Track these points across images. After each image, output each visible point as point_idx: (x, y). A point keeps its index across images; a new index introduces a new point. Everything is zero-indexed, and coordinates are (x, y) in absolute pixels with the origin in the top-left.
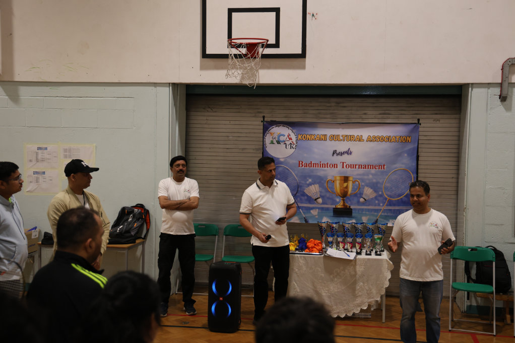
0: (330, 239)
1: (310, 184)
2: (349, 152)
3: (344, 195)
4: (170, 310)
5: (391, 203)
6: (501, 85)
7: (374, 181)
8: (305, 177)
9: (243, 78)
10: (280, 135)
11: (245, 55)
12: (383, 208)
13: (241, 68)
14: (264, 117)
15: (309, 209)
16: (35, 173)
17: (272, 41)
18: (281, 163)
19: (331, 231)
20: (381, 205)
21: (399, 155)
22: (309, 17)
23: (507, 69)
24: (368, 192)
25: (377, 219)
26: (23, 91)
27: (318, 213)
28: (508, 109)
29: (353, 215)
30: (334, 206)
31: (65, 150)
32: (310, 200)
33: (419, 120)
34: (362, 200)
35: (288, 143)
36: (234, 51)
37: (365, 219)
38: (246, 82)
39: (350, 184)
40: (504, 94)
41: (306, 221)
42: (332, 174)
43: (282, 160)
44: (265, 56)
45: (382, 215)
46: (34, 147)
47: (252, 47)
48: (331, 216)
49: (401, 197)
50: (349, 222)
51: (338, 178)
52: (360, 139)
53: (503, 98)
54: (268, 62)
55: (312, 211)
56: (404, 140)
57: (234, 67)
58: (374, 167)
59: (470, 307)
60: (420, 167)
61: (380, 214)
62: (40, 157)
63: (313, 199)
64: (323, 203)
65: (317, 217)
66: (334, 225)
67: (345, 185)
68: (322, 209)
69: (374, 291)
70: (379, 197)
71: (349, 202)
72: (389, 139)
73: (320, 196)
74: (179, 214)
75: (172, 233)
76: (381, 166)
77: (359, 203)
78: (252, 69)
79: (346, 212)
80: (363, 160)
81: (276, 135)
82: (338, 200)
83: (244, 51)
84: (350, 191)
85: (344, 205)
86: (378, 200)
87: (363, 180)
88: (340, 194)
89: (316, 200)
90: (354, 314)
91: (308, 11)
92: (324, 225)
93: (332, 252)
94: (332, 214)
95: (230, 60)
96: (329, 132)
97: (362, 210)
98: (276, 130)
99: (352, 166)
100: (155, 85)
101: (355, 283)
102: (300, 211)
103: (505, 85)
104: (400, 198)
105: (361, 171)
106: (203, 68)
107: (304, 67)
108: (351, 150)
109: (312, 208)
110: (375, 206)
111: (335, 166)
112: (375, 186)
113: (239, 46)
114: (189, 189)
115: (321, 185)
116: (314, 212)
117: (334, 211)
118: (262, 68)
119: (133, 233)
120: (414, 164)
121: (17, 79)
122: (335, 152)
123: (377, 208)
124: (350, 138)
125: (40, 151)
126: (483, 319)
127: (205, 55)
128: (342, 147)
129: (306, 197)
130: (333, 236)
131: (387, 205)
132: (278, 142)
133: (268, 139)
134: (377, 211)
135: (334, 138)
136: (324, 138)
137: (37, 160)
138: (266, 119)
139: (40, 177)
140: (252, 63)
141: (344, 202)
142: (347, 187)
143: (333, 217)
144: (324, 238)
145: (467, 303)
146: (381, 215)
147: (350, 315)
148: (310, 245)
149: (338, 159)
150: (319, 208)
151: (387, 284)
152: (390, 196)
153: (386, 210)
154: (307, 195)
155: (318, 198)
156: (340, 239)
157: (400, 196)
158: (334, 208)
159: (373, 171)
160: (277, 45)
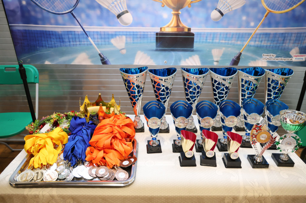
5: (270, 21)
12: (253, 32)
20: (252, 24)
25: (241, 54)
27: (126, 43)
29: (196, 45)
30: (158, 31)
32: (107, 17)
34: (215, 14)
45: (251, 46)
48: (152, 50)
49: (295, 6)
55: (113, 41)
61: (246, 43)
63: (114, 15)
64: (136, 24)
65: (124, 52)
68: (134, 35)
71: (189, 21)
73: (129, 6)
77: (208, 21)
79: (181, 41)
82: (165, 16)
85: (178, 26)
86: (248, 15)
88: (172, 5)
89: (119, 16)
97: (214, 35)
102: (88, 41)
104: (291, 9)
109: (114, 35)
110: (240, 26)
117: (157, 38)
123: (243, 30)
129: (98, 12)
131: (263, 25)
134: (243, 37)
141: (178, 20)
143: (156, 50)
146: (249, 46)
150: (127, 34)
152: (273, 6)
153: (260, 34)
154: (100, 7)
155: (123, 13)
157: (292, 4)
158: (157, 34)
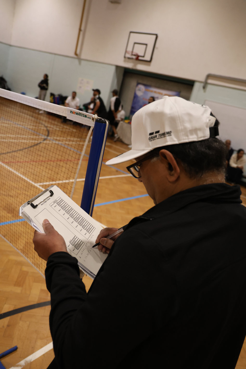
6: (204, 83)
14: (138, 81)
17: (143, 55)
23: (208, 77)
26: (82, 62)
35: (142, 91)
36: (132, 57)
40: (204, 86)
43: (139, 96)
44: (140, 60)
46: (81, 79)
52: (162, 94)
53: (204, 88)
81: (139, 88)
83: (135, 57)
91: (156, 46)
96: (154, 90)
98: (140, 86)
100: (111, 65)
103: (206, 83)
106: (125, 61)
107: (149, 65)
113: (134, 55)
124: (159, 93)
125: (82, 81)
127: (125, 57)
132: (140, 90)
133: (137, 88)
135: (155, 92)
136: (152, 91)
137: (80, 83)
139: (80, 88)
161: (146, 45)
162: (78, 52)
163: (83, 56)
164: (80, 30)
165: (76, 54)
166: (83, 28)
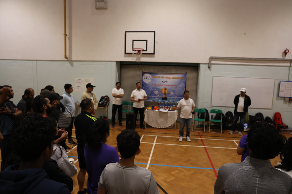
0: (161, 106)
1: (155, 91)
2: (167, 82)
3: (165, 94)
4: (115, 125)
5: (178, 96)
6: (209, 64)
7: (174, 90)
8: (154, 88)
9: (136, 60)
10: (147, 76)
11: (137, 53)
12: (176, 98)
13: (136, 57)
14: (142, 71)
15: (155, 98)
16: (78, 86)
17: (145, 49)
18: (147, 84)
19: (161, 104)
21: (180, 83)
22: (156, 43)
23: (210, 59)
24: (172, 93)
26: (74, 63)
28: (210, 70)
29: (168, 99)
30: (162, 97)
31: (86, 80)
32: (155, 95)
33: (186, 73)
34: (170, 95)
35: (149, 78)
36: (134, 52)
37: (171, 101)
38: (138, 61)
39: (167, 91)
40: (209, 67)
41: (154, 101)
42: (162, 88)
43: (147, 83)
44: (143, 54)
45: (175, 100)
46: (77, 79)
47: (139, 51)
50: (166, 102)
51: (163, 89)
52: (170, 78)
53: (209, 68)
54: (144, 55)
56: (182, 79)
57: (134, 57)
58: (173, 86)
59: (198, 125)
60: (186, 86)
62: (79, 82)
64: (159, 96)
66: (162, 102)
67: (165, 91)
68: (159, 98)
69: (173, 121)
70: (175, 95)
72: (178, 78)
73: (158, 94)
74: (118, 99)
75: (116, 104)
76: (176, 86)
77: (169, 96)
78: (139, 57)
79: (165, 99)
80: (171, 84)
81: (146, 76)
82: (163, 95)
83: (137, 52)
84: (167, 93)
85: (165, 96)
87: (170, 90)
90: (167, 127)
91: (156, 41)
92: (159, 102)
93: (161, 110)
94: (161, 99)
95: (133, 55)
96: (161, 76)
97: (170, 98)
98: (146, 75)
99: (168, 86)
100: (111, 61)
101: (167, 119)
103: (210, 64)
105: (170, 87)
106: (125, 57)
107: (154, 57)
108: (168, 81)
111: (163, 85)
112: (174, 91)
113: (136, 50)
114: (121, 91)
115: (159, 91)
116: (157, 99)
118: (142, 57)
119: (105, 104)
120: (185, 85)
121: (73, 59)
122: (163, 82)
123: (174, 97)
124: (167, 78)
125: (79, 80)
126: (201, 128)
127: (125, 53)
128: (165, 80)
130: (161, 105)
132: (147, 78)
133: (143, 77)
134: (174, 98)
135: (162, 77)
136: (159, 77)
137: (78, 83)
138: (143, 72)
139: (79, 87)
140: (139, 56)
142: (166, 92)
144: (159, 106)
145: (198, 124)
147: (166, 127)
148: (155, 108)
149: (164, 84)
151: (176, 119)
152: (178, 94)
156: (163, 106)
157: (180, 94)
159: (173, 87)
160: (146, 51)
161: (147, 41)
162: (68, 55)
163: (74, 58)
164: (65, 35)
165: (66, 57)
166: (67, 33)
